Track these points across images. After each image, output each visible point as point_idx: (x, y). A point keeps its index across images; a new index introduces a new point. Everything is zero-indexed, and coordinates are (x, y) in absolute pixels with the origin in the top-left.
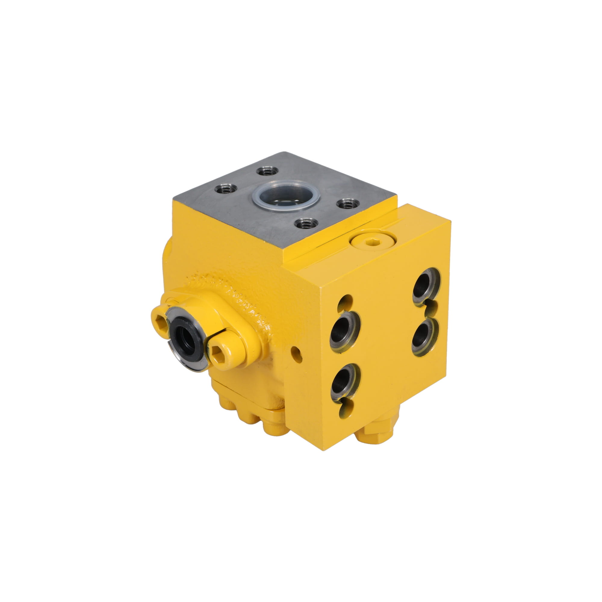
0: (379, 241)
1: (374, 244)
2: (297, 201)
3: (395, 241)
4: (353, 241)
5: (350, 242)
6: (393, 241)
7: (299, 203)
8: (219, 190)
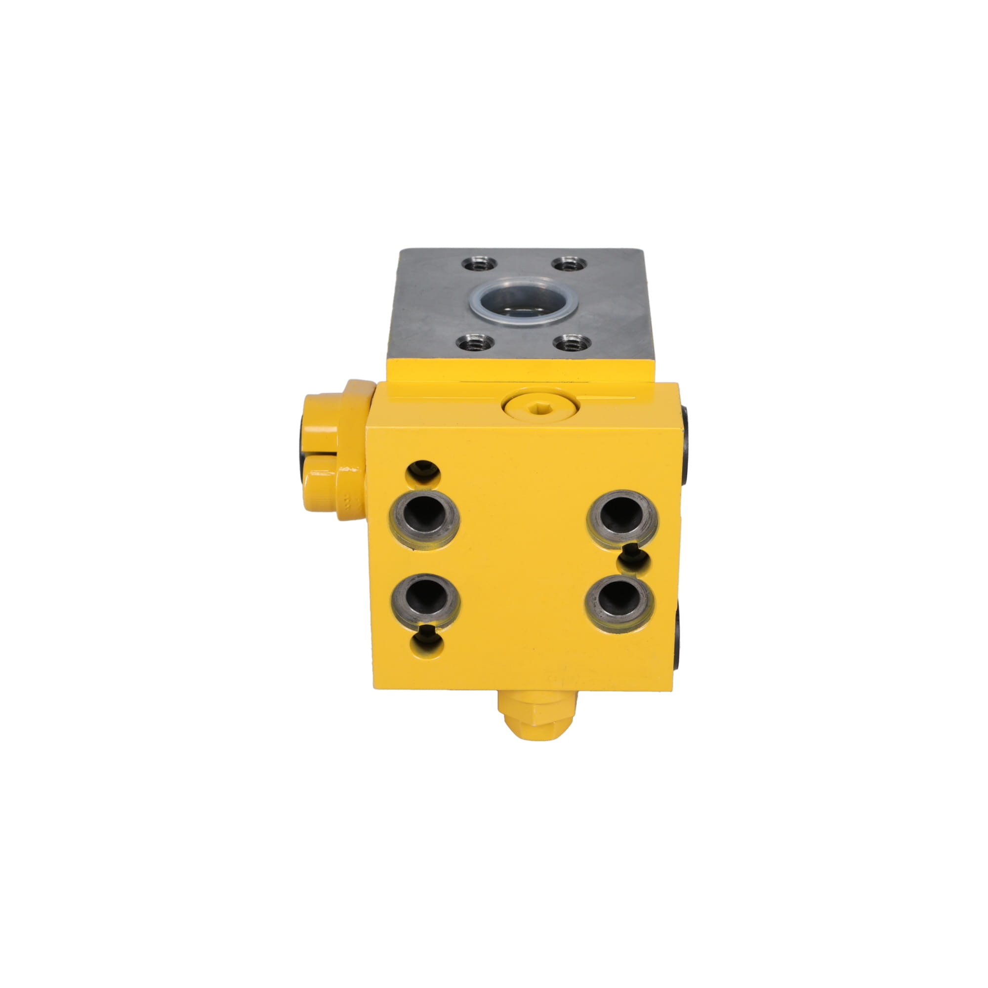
0: (549, 406)
1: (540, 411)
2: (540, 310)
3: (578, 408)
4: (507, 407)
5: (503, 407)
6: (572, 407)
7: (543, 313)
8: (469, 265)
